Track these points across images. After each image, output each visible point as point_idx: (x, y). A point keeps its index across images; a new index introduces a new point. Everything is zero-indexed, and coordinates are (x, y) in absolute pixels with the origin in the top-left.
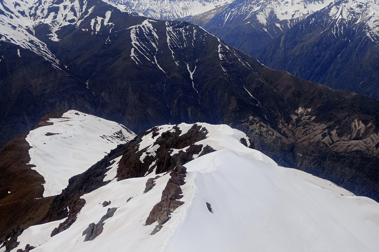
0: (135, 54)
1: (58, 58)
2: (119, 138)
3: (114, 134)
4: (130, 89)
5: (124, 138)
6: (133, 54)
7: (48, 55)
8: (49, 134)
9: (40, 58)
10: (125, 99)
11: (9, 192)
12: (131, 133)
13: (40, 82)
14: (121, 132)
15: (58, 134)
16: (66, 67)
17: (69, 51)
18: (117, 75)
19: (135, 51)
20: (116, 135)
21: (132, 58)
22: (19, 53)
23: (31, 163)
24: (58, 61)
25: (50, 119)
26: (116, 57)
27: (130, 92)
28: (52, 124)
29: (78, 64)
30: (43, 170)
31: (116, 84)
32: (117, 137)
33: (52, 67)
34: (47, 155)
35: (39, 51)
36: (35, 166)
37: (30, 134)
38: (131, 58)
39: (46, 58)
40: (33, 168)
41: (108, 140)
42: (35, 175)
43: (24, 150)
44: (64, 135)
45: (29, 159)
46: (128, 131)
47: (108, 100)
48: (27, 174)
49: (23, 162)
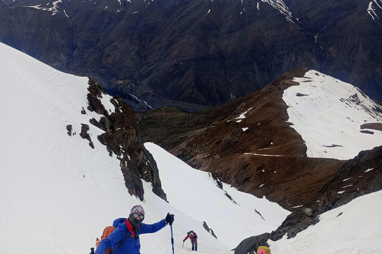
0: (372, 8)
1: (290, 10)
2: (355, 101)
3: (350, 97)
4: (361, 45)
5: (359, 102)
6: (370, 8)
7: (282, 8)
8: (299, 95)
9: (276, 11)
10: (354, 56)
11: (272, 143)
12: (366, 97)
13: (273, 35)
14: (356, 95)
15: (306, 95)
16: (298, 20)
17: (302, 4)
18: (350, 31)
19: (374, 4)
20: (352, 99)
21: (369, 12)
22: (258, 7)
23: (289, 121)
24: (291, 13)
25: (295, 78)
26: (350, 12)
27: (360, 49)
28: (298, 84)
29: (309, 17)
30: (299, 128)
31: (347, 39)
32: (353, 100)
33: (285, 21)
34: (301, 115)
35: (275, 4)
36: (293, 125)
37: (284, 93)
38: (367, 13)
39: (281, 11)
40: (291, 126)
41: (347, 104)
42: (294, 133)
43: (283, 109)
44: (311, 97)
45: (288, 118)
46: (363, 95)
47: (335, 56)
48: (287, 131)
49: (282, 119)
